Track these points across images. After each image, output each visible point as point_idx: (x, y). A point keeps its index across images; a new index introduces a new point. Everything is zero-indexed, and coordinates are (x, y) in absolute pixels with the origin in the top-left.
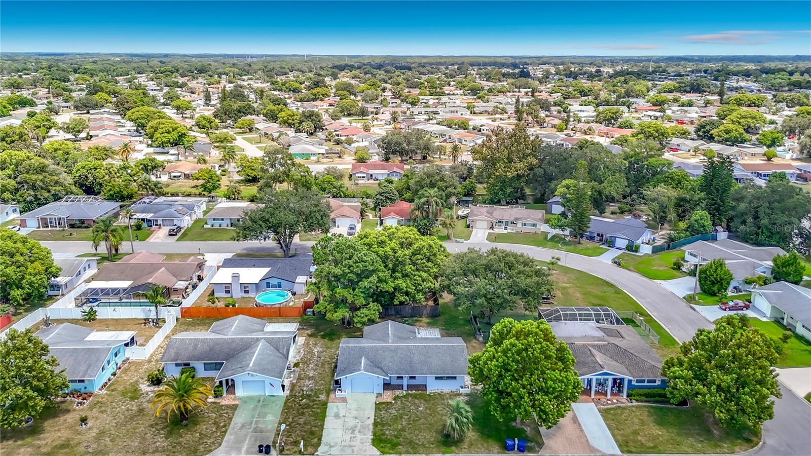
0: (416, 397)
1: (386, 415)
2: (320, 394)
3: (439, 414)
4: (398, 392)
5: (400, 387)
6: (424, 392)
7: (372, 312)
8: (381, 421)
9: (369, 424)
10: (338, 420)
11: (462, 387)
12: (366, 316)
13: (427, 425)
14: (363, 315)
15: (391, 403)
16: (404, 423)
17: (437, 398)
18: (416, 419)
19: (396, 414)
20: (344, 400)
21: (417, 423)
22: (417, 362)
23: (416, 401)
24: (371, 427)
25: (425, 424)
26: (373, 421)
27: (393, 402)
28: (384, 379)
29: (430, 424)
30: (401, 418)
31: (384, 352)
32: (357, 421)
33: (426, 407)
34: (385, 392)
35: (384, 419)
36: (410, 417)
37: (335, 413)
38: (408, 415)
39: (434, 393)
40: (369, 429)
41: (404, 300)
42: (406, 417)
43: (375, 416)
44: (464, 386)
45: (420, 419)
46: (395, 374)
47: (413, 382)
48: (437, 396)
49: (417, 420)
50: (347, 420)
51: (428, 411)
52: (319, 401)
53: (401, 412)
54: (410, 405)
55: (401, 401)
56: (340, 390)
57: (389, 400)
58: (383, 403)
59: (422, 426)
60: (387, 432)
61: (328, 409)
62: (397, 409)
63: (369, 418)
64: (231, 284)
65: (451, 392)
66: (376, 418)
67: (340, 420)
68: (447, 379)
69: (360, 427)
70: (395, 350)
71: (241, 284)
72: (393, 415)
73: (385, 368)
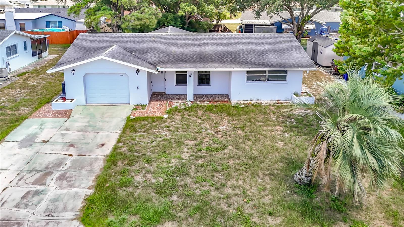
0: (211, 111)
1: (144, 140)
2: (24, 106)
3: (265, 137)
4: (176, 104)
5: (182, 97)
6: (227, 104)
7: (147, 16)
8: (130, 151)
9: (96, 159)
10: (23, 150)
11: (296, 94)
12: (139, 19)
13: (245, 160)
15: (161, 118)
16: (185, 156)
17: (253, 111)
18: (214, 146)
19: (168, 137)
21: (219, 155)
22: (211, 53)
23: (212, 116)
24: (99, 165)
25: (239, 158)
26: (108, 152)
27: (166, 116)
29: (251, 158)
30: (179, 143)
31: (154, 41)
32: (72, 151)
33: (234, 125)
34: (153, 102)
35: (137, 148)
36: (201, 143)
38: (195, 139)
39: (244, 104)
40: (91, 171)
42: (191, 143)
43: (119, 142)
44: (300, 92)
45: (224, 147)
46: (171, 66)
48: (252, 108)
49: (216, 149)
50: (47, 148)
51: (240, 132)
52: (13, 115)
53: (180, 132)
54: (199, 121)
55: (182, 116)
57: (157, 114)
58: (144, 119)
59: (231, 162)
60: (138, 178)
62: (172, 128)
63: (103, 145)
64: (5, 20)
65: (278, 103)
66: (121, 145)
67: (30, 149)
68: (268, 80)
69: (69, 165)
70: (173, 40)
71: (15, 20)
72: (162, 139)
73: (153, 59)
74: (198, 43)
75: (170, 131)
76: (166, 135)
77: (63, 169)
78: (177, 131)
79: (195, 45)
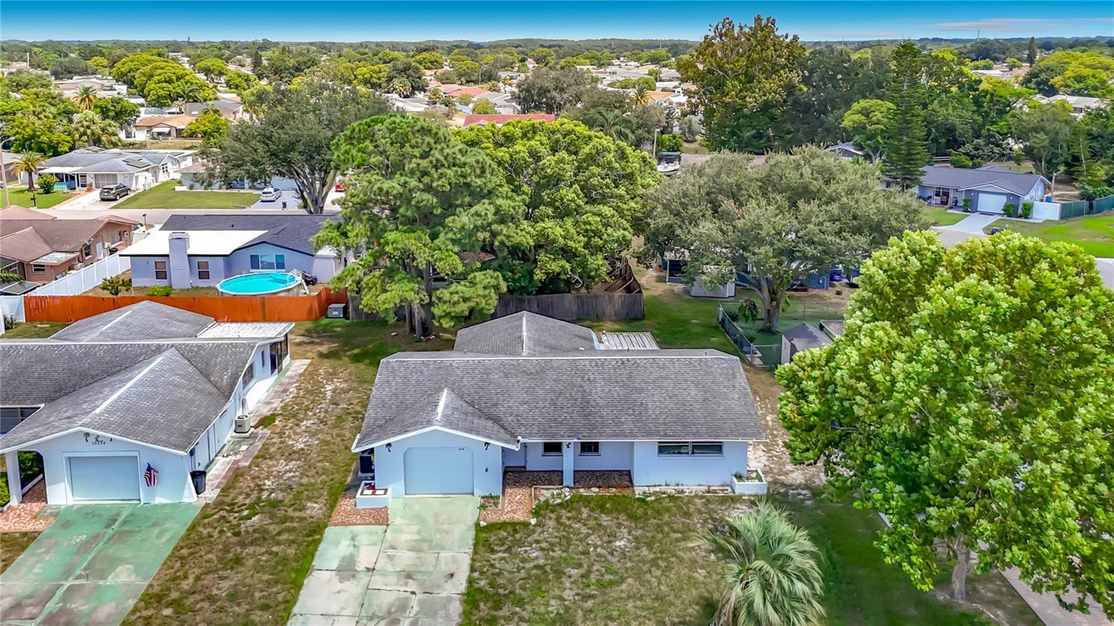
0: (602, 508)
1: (508, 567)
2: (309, 499)
3: (681, 560)
4: (546, 493)
5: (554, 477)
6: (627, 492)
7: (481, 292)
8: (492, 585)
9: (450, 599)
10: (347, 584)
11: (739, 477)
12: (465, 300)
13: (649, 602)
14: (456, 298)
15: (526, 525)
16: (568, 594)
17: (668, 510)
18: (608, 577)
19: (541, 562)
20: (380, 517)
21: (614, 593)
22: (601, 402)
23: (605, 519)
24: (456, 608)
25: (641, 598)
26: (462, 588)
27: (533, 521)
28: (503, 449)
29: (657, 599)
30: (559, 574)
31: (506, 376)
32: (412, 586)
33: (636, 538)
34: (509, 490)
35: (500, 581)
36: (589, 572)
37: (344, 559)
38: (580, 566)
39: (655, 493)
40: (448, 617)
41: (558, 270)
42: (574, 572)
43: (473, 570)
44: (745, 474)
45: (623, 580)
46: (538, 434)
47: (592, 462)
48: (666, 503)
49: (611, 583)
50: (377, 581)
51: (645, 551)
52: (302, 519)
53: (558, 553)
54: (584, 530)
55: (558, 519)
56: (372, 487)
57: (520, 517)
58: (502, 526)
59: (630, 604)
61: (322, 546)
62: (544, 545)
63: (452, 575)
64: (167, 256)
65: (709, 492)
66: (476, 575)
67: (355, 583)
68: (693, 453)
69: (416, 608)
70: (537, 373)
71: (189, 256)
72: (532, 564)
73: (510, 419)
74: (579, 379)
75: (542, 549)
76: (537, 558)
77: (412, 615)
78: (553, 551)
79: (574, 386)
